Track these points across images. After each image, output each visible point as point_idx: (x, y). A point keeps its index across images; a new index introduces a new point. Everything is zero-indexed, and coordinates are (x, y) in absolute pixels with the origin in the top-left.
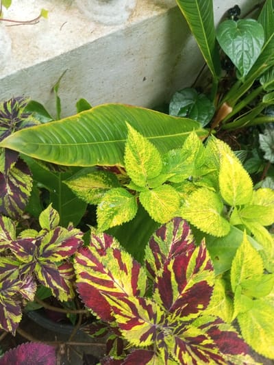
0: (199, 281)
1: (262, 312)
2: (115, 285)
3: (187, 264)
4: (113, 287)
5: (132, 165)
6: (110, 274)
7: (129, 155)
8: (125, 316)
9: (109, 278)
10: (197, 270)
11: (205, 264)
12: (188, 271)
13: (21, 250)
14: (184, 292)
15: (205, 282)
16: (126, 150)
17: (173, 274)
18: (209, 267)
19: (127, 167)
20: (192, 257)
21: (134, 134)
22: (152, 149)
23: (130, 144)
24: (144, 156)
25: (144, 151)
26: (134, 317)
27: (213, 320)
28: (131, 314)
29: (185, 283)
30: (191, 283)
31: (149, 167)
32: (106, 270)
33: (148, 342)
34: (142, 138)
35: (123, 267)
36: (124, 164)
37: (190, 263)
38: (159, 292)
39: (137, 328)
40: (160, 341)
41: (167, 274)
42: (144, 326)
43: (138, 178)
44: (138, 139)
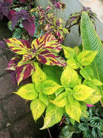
0: (47, 60)
1: (33, 95)
2: (48, 42)
3: (52, 57)
4: (47, 41)
5: (84, 54)
6: (50, 41)
7: (87, 52)
8: (40, 40)
9: (49, 40)
10: (50, 60)
11: (52, 63)
12: (50, 57)
13: (57, 22)
14: (44, 56)
15: (47, 62)
16: (89, 51)
17: (50, 54)
18: (51, 64)
19: (83, 52)
20: (54, 59)
21: (95, 53)
22: (91, 61)
23: (91, 52)
24: (88, 59)
25: (90, 58)
26: (39, 43)
27: (35, 68)
28: (40, 42)
29: (47, 57)
30: (47, 58)
31: (84, 62)
32: (52, 40)
33: (32, 47)
34: (94, 56)
35: (52, 45)
36: (84, 50)
37: (53, 58)
38: (45, 51)
39: (36, 43)
40: (32, 50)
41: (50, 52)
42: (37, 46)
43: (80, 57)
44: (94, 55)
